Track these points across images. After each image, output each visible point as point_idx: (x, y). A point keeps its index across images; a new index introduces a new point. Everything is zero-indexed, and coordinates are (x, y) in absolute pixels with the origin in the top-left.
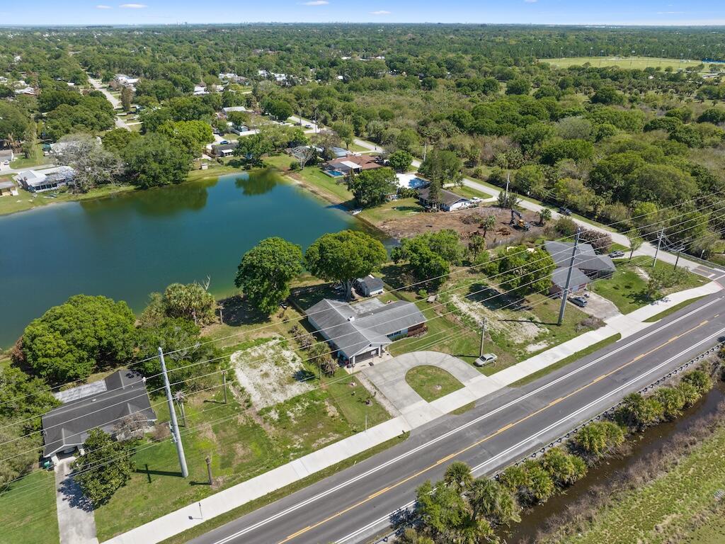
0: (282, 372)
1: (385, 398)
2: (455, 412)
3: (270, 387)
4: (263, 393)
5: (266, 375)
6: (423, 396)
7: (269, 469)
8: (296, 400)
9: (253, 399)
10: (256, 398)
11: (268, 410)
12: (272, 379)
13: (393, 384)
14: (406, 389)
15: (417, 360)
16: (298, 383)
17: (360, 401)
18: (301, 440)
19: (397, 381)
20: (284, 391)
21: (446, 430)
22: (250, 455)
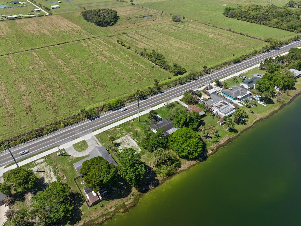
0: (124, 145)
1: (96, 140)
2: (79, 137)
3: (126, 141)
4: (128, 139)
5: (128, 144)
6: (85, 141)
7: (123, 124)
8: (119, 138)
9: (130, 137)
10: (129, 137)
11: (125, 135)
12: (126, 143)
13: (92, 145)
14: (89, 144)
15: (83, 153)
16: (119, 142)
17: (102, 139)
18: (117, 130)
19: (91, 146)
20: (122, 140)
21: (83, 133)
22: (128, 126)
